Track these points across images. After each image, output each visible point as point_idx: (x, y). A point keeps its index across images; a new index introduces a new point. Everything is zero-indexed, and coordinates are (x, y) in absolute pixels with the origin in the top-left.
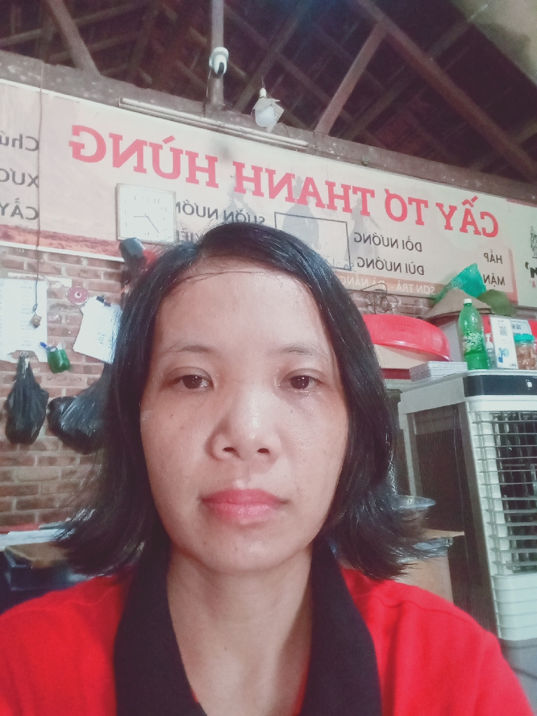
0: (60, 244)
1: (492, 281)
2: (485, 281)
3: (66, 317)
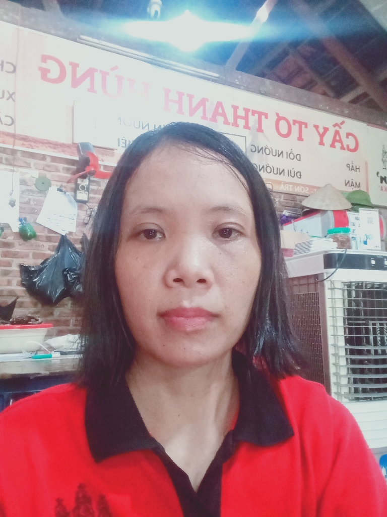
0: (30, 145)
1: (352, 185)
2: (346, 185)
3: (34, 199)
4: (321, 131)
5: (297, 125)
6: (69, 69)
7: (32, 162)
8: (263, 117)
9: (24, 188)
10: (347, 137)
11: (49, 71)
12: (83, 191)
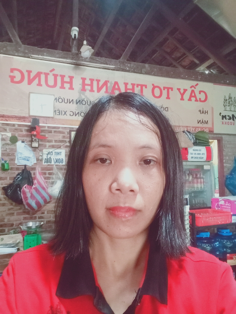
0: (6, 119)
1: (202, 123)
2: (198, 123)
3: (9, 148)
4: (182, 91)
5: (166, 90)
6: (26, 75)
7: (8, 128)
8: (144, 87)
9: (4, 142)
10: (200, 93)
11: (15, 77)
12: (35, 142)
